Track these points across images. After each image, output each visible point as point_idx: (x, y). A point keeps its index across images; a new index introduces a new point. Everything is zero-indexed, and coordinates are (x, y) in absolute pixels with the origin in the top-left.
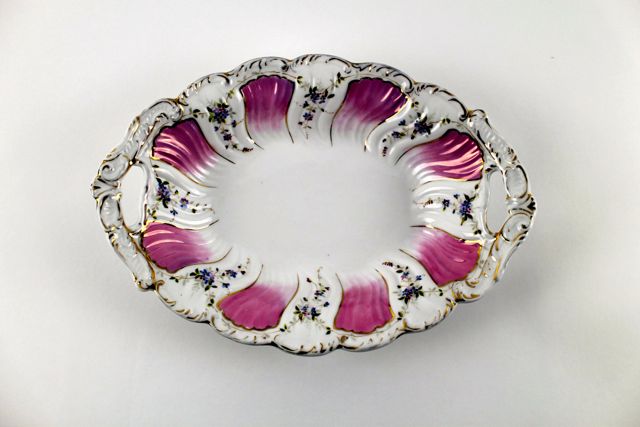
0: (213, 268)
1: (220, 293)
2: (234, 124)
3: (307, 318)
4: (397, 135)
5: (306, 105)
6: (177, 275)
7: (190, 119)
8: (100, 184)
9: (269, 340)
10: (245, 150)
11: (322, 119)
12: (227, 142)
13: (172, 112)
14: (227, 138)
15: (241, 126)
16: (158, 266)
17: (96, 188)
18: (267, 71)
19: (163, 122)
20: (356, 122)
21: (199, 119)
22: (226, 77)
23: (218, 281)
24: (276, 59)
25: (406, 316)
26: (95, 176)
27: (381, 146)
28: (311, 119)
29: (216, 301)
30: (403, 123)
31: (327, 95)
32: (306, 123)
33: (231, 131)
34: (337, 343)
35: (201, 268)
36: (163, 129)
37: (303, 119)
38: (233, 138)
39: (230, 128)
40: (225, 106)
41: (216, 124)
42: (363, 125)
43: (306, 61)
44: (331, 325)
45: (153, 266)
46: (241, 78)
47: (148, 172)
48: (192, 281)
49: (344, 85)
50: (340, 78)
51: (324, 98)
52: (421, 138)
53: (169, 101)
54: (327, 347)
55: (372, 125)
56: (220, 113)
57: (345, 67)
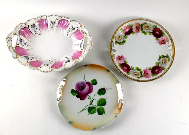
0: (30, 57)
1: (30, 61)
2: (37, 29)
3: (46, 66)
4: (69, 31)
5: (51, 25)
6: (21, 56)
7: (27, 27)
8: (8, 38)
9: (38, 69)
10: (39, 34)
11: (55, 28)
12: (35, 33)
13: (24, 26)
14: (35, 31)
15: (38, 29)
16: (18, 55)
17: (7, 39)
18: (43, 18)
19: (22, 27)
20: (62, 29)
21: (29, 27)
22: (35, 19)
23: (30, 59)
24: (45, 16)
25: (65, 65)
26: (7, 36)
27: (67, 34)
28: (52, 28)
29: (29, 62)
30: (70, 28)
31: (55, 23)
32: (52, 29)
33: (36, 30)
34: (51, 70)
35: (27, 56)
36: (22, 29)
37: (51, 28)
38: (37, 32)
39: (36, 29)
40: (34, 25)
41: (33, 28)
42: (63, 29)
43: (51, 16)
44: (50, 67)
45: (17, 54)
46: (38, 19)
47: (18, 37)
48: (24, 58)
49: (58, 21)
50: (57, 19)
51: (54, 23)
52: (73, 31)
53: (23, 23)
54: (49, 71)
55: (65, 29)
56: (34, 26)
57: (58, 17)
